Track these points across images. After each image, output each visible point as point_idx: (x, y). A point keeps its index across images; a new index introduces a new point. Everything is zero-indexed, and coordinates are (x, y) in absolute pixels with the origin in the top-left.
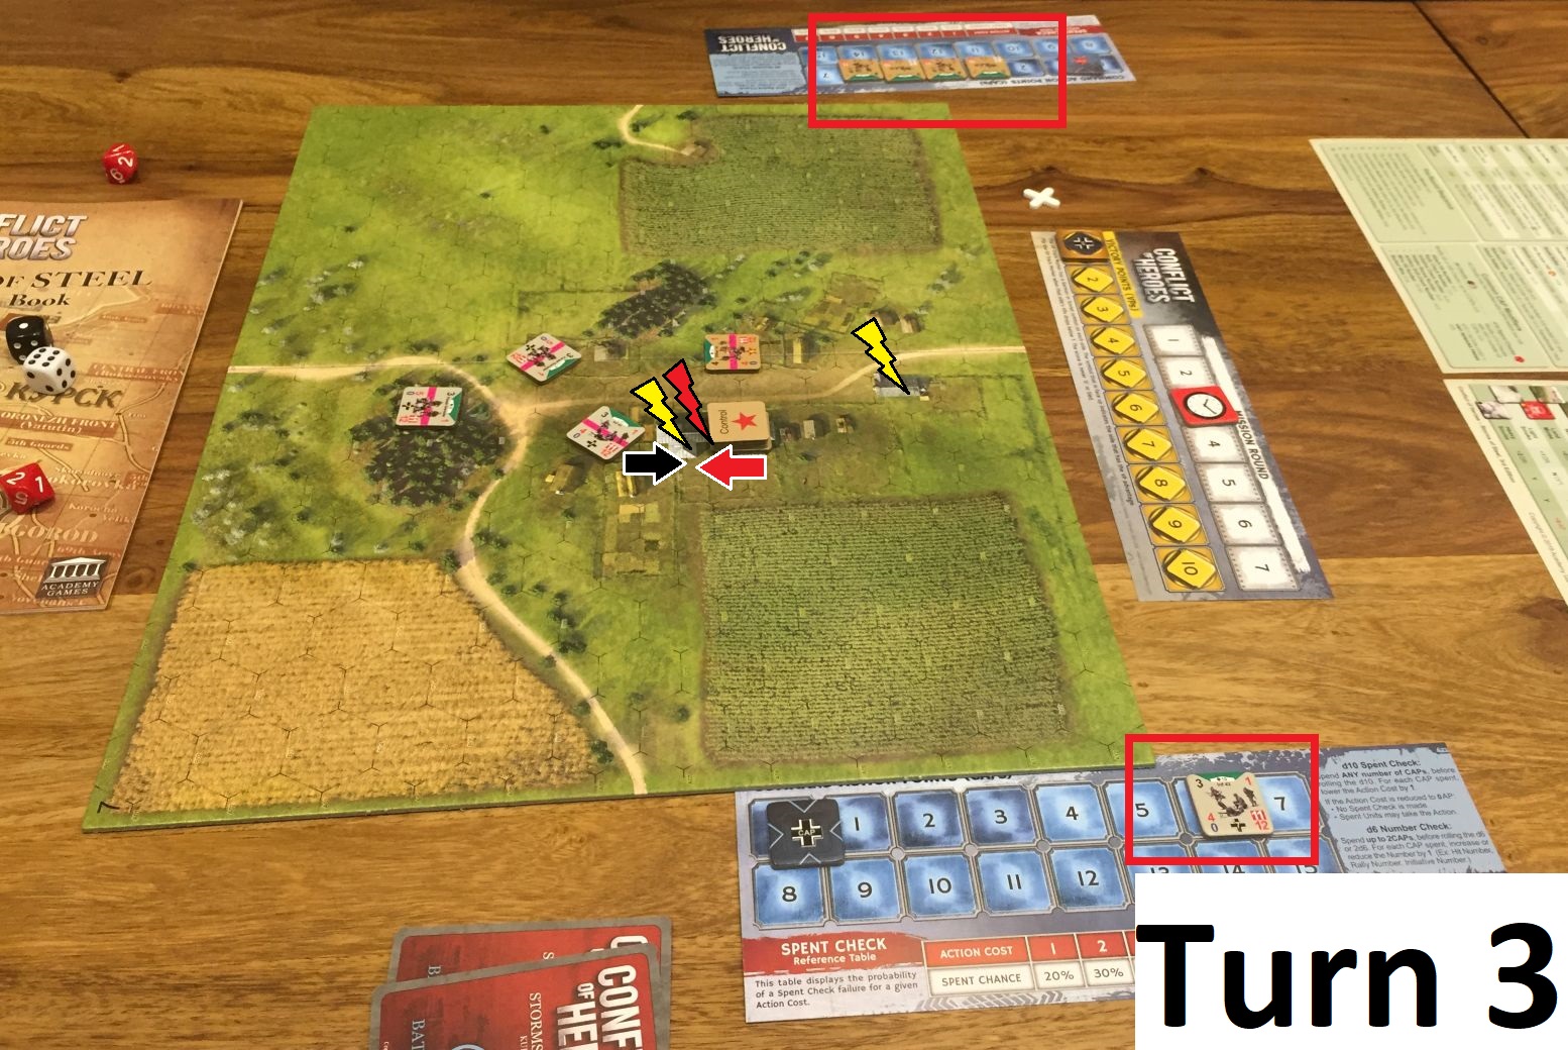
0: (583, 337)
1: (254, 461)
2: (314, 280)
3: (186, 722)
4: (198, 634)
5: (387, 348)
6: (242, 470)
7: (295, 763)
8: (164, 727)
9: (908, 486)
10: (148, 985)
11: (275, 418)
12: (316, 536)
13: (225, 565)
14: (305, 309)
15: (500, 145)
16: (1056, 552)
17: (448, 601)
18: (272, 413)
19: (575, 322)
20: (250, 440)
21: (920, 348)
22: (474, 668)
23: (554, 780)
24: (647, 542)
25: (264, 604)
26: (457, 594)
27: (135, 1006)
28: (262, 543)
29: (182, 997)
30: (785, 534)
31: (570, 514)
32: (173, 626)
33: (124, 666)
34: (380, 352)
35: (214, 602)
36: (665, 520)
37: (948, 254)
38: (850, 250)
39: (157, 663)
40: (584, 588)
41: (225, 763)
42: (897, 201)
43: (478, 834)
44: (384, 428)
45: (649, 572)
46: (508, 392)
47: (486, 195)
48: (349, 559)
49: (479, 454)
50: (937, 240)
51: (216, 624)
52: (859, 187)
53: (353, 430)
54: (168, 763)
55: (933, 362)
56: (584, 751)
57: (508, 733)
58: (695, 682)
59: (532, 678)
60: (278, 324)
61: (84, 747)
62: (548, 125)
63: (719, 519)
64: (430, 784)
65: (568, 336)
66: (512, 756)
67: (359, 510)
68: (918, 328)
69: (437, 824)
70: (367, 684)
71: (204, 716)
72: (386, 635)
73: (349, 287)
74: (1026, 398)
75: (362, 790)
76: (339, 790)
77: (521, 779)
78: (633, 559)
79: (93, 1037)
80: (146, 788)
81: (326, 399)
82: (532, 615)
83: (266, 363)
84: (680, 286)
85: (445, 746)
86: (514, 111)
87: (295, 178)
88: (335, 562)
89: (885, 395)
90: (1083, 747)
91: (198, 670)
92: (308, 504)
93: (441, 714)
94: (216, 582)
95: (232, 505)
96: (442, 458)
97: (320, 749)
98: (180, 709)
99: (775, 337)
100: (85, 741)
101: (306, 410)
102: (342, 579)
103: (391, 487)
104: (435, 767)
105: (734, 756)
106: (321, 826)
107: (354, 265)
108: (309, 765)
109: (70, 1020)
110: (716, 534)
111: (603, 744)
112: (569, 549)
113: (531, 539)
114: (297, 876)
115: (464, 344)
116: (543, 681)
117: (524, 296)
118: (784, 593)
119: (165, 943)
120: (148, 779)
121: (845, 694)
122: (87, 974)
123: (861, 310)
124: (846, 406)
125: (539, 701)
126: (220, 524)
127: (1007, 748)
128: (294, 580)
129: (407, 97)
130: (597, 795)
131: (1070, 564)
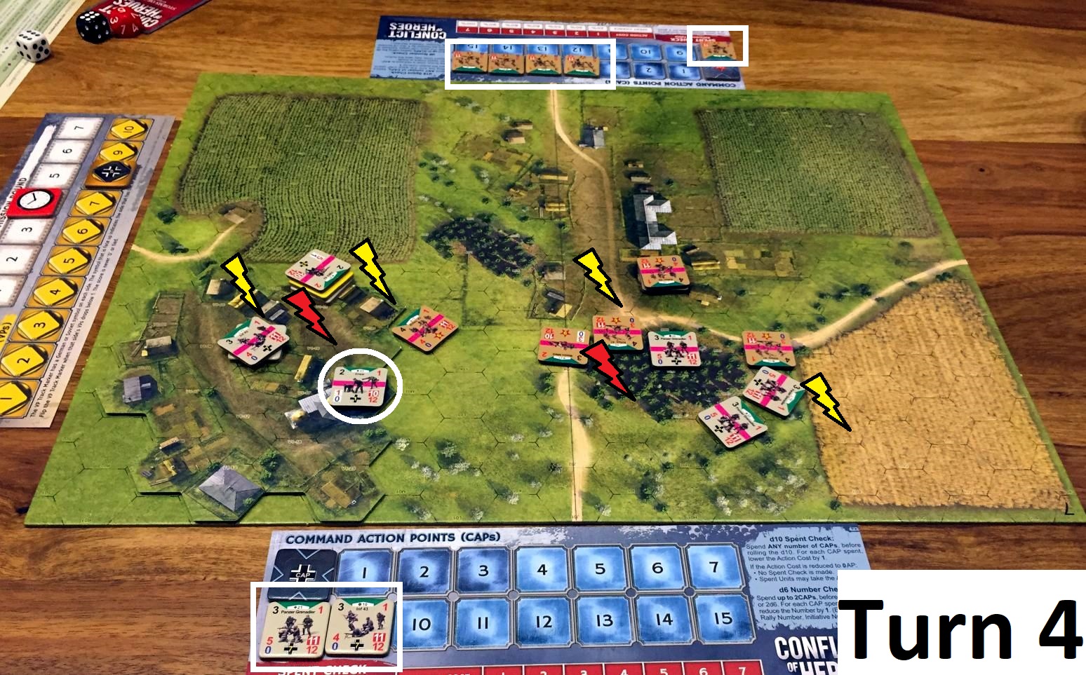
0: (532, 286)
3: (984, 479)
4: (903, 487)
6: (715, 488)
7: (999, 415)
8: (993, 491)
9: (692, 145)
11: (647, 474)
12: (787, 430)
13: (828, 483)
14: (477, 475)
16: (742, 100)
18: (640, 478)
22: (895, 334)
24: (762, 256)
25: (864, 451)
26: (831, 346)
28: (800, 462)
30: (744, 197)
31: (740, 292)
32: (898, 504)
34: (551, 411)
35: (869, 483)
36: (738, 248)
37: (433, 99)
38: (420, 143)
39: (937, 507)
40: (811, 286)
45: (792, 256)
48: (808, 407)
50: (412, 103)
51: (890, 477)
53: (659, 419)
54: (1022, 483)
64: (991, 349)
65: (529, 295)
70: (924, 386)
71: (977, 470)
72: (877, 380)
75: (1008, 379)
76: (1012, 391)
77: (975, 310)
78: (780, 263)
80: (1046, 491)
82: (842, 309)
83: (568, 492)
85: (962, 344)
88: (812, 416)
89: (601, 145)
91: (937, 482)
93: (937, 348)
94: (848, 485)
95: (760, 489)
97: (984, 404)
98: (975, 485)
99: (536, 187)
105: (929, 226)
108: (998, 408)
111: (938, 276)
113: (770, 311)
116: (897, 303)
120: (1038, 492)
124: (614, 162)
128: (836, 437)
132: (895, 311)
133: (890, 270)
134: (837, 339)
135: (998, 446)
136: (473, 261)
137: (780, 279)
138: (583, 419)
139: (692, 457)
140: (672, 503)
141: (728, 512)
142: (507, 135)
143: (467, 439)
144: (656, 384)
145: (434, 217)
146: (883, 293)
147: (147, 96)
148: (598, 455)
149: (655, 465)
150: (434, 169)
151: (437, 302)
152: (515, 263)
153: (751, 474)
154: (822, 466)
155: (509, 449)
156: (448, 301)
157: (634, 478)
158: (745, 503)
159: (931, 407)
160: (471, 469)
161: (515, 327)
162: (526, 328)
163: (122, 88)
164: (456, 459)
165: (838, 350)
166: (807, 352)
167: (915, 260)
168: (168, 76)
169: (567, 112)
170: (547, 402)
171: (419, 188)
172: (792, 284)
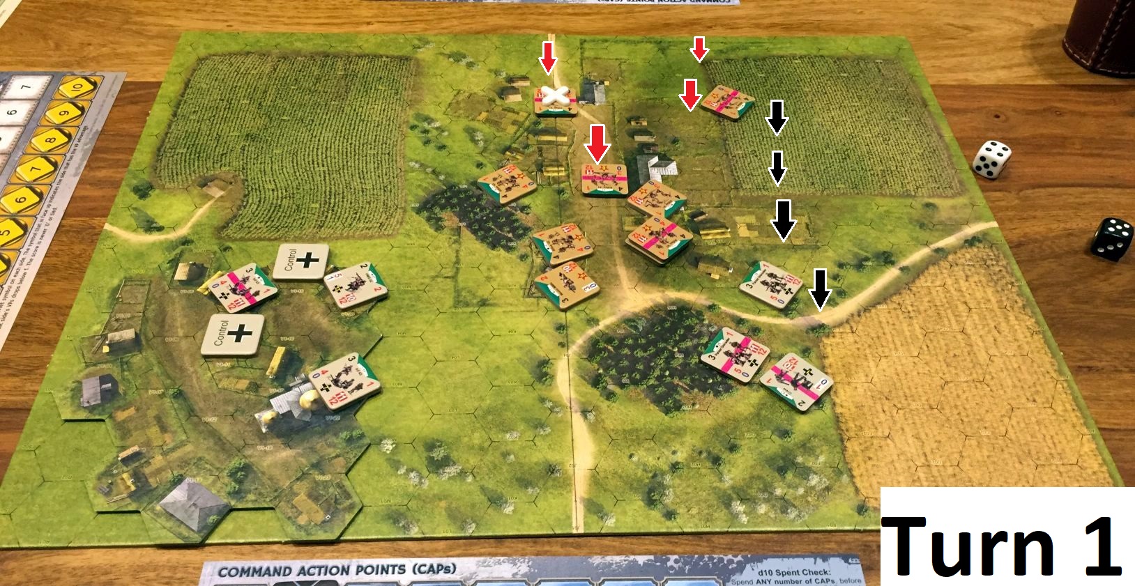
3: (1026, 476)
5: (543, 400)
7: (1039, 400)
11: (655, 476)
13: (854, 483)
14: (470, 479)
18: (647, 481)
19: (505, 267)
20: (687, 493)
22: (922, 308)
23: (1004, 261)
25: (891, 447)
26: (853, 324)
28: (822, 459)
30: (756, 156)
31: (754, 263)
36: (750, 214)
37: (426, 55)
38: (411, 104)
40: (829, 255)
41: (1054, 443)
44: (661, 390)
45: (807, 221)
46: (607, 307)
49: (690, 322)
50: (404, 58)
51: (922, 475)
53: (667, 411)
54: (1067, 479)
55: (566, 75)
56: (976, 250)
57: (973, 287)
58: (902, 199)
59: (921, 277)
60: (497, 501)
63: (746, 187)
64: (1028, 323)
66: (991, 284)
70: (956, 368)
71: (1017, 465)
72: (904, 361)
74: (605, 41)
75: (1047, 359)
76: (1052, 371)
77: (1008, 278)
81: (624, 439)
82: (864, 281)
83: (568, 499)
84: (454, 202)
85: (995, 318)
88: (834, 404)
92: (767, 433)
93: (968, 323)
94: (875, 485)
95: (778, 492)
97: (1022, 387)
102: (853, 396)
104: (1014, 322)
108: (1037, 392)
111: (966, 241)
116: (923, 272)
124: (618, 120)
126: (804, 496)
128: (861, 428)
132: (922, 282)
133: (915, 235)
134: (859, 316)
135: (1040, 436)
136: (466, 233)
137: (795, 248)
138: (584, 413)
139: (704, 455)
140: (681, 510)
141: (744, 519)
142: (503, 92)
143: (458, 439)
144: (663, 370)
145: (425, 185)
146: (906, 262)
147: (117, 56)
148: (601, 453)
149: (663, 465)
150: (426, 131)
151: (427, 281)
152: (510, 235)
153: (769, 474)
154: (847, 463)
155: (503, 449)
156: (439, 280)
157: (640, 480)
158: (762, 509)
159: (964, 392)
160: (462, 474)
161: (510, 308)
162: (523, 308)
163: (91, 48)
164: (446, 462)
165: (860, 327)
166: (827, 331)
167: (941, 223)
168: (139, 33)
169: (566, 65)
170: (545, 394)
171: (410, 154)
172: (808, 253)
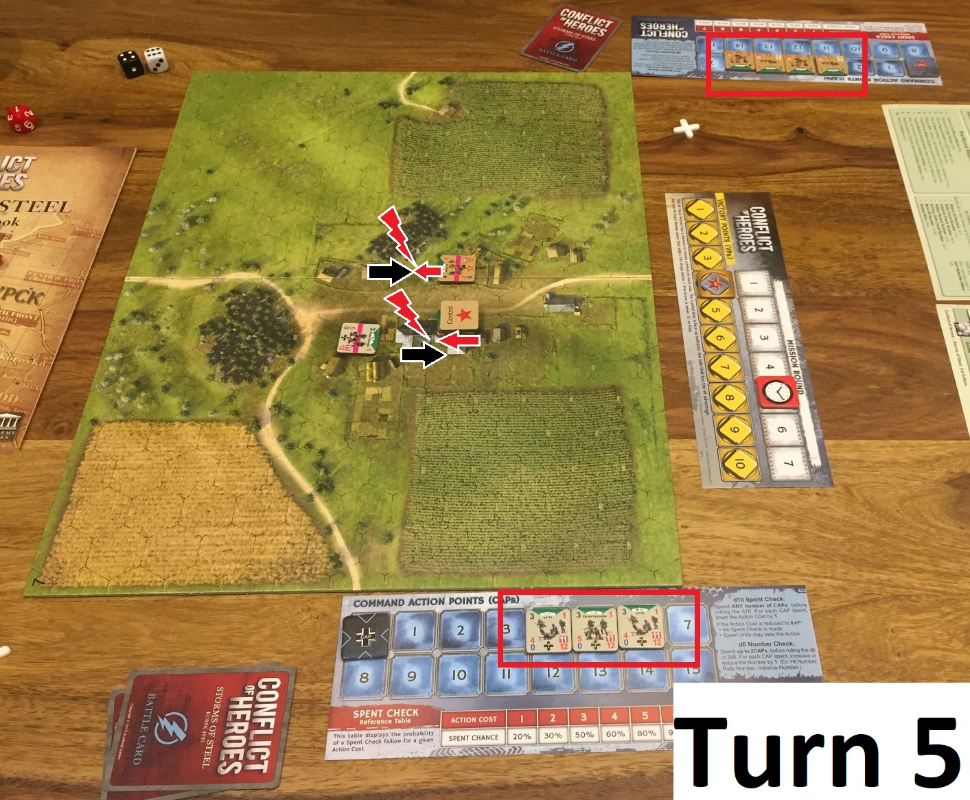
0: (356, 260)
1: (138, 346)
2: (184, 211)
3: (86, 528)
4: (97, 469)
5: (227, 265)
6: (130, 354)
7: (149, 560)
8: (73, 531)
9: (556, 380)
10: (58, 696)
11: (153, 317)
12: (173, 403)
13: (116, 421)
14: (177, 234)
15: (315, 103)
16: (645, 432)
17: (251, 452)
18: (151, 313)
19: (351, 249)
20: (135, 332)
21: (580, 275)
22: (263, 500)
23: (305, 578)
24: (381, 415)
25: (138, 450)
26: (257, 448)
27: (49, 709)
28: (140, 407)
29: (76, 704)
30: (470, 412)
31: (334, 393)
32: (82, 463)
33: (52, 489)
34: (222, 268)
35: (108, 447)
36: (394, 399)
37: (612, 199)
38: (544, 195)
39: (72, 488)
40: (337, 447)
41: (108, 557)
42: (583, 155)
43: (256, 610)
44: (221, 325)
45: (380, 437)
46: (303, 301)
47: (302, 146)
48: (192, 420)
49: (280, 347)
50: (606, 188)
51: (108, 463)
52: (557, 143)
53: (202, 327)
54: (74, 555)
55: (587, 286)
56: (325, 560)
57: (280, 546)
58: (399, 516)
59: (298, 508)
60: (159, 245)
61: (25, 542)
62: (349, 88)
63: (429, 400)
64: (229, 577)
65: (346, 258)
66: (280, 560)
67: (200, 385)
68: (581, 259)
69: (231, 602)
70: (196, 509)
71: (97, 526)
72: (211, 475)
73: (207, 218)
74: (646, 316)
75: (188, 579)
76: (175, 578)
77: (285, 577)
78: (370, 428)
79: (26, 726)
80: (61, 571)
81: (186, 302)
82: (302, 465)
83: (149, 275)
84: (425, 221)
85: (241, 553)
86: (327, 75)
87: (177, 131)
88: (183, 422)
89: (551, 310)
90: (638, 572)
91: (95, 494)
92: (169, 379)
93: (240, 530)
94: (109, 433)
95: (122, 379)
96: (256, 349)
97: (165, 551)
98: (84, 520)
99: (483, 264)
100: (26, 538)
101: (172, 311)
102: (187, 435)
103: (222, 370)
104: (233, 566)
105: (418, 568)
106: (162, 600)
107: (211, 200)
108: (158, 561)
109: (13, 715)
110: (426, 411)
111: (337, 556)
112: (330, 418)
113: (307, 410)
114: (147, 632)
115: (277, 264)
116: (305, 511)
117: (320, 227)
118: (464, 456)
119: (68, 671)
120: (63, 565)
121: (494, 529)
122: (23, 688)
123: (544, 244)
124: (524, 318)
125: (301, 525)
126: (114, 392)
127: (588, 571)
128: (158, 434)
129: (252, 63)
130: (330, 589)
131: (653, 440)
132: (292, 507)
134: (264, 454)
135: (117, 549)
137: (348, 423)
138: (211, 285)
140: (124, 328)
141: (108, 359)
145: (444, 206)
146: (319, 502)
148: (178, 292)
149: (161, 323)
150: (507, 203)
151: (345, 210)
152: (384, 251)
153: (138, 376)
155: (195, 248)
156: (346, 216)
157: (152, 309)
158: (113, 370)
159: (172, 508)
161: (311, 251)
162: (310, 257)
172: (339, 431)
